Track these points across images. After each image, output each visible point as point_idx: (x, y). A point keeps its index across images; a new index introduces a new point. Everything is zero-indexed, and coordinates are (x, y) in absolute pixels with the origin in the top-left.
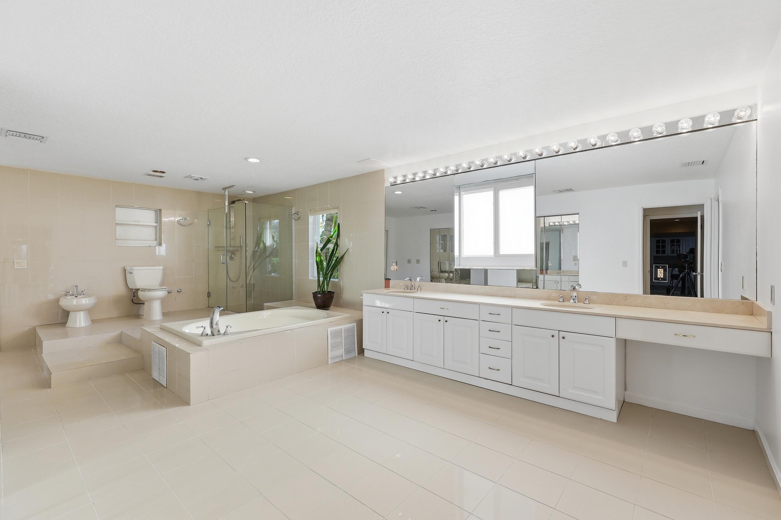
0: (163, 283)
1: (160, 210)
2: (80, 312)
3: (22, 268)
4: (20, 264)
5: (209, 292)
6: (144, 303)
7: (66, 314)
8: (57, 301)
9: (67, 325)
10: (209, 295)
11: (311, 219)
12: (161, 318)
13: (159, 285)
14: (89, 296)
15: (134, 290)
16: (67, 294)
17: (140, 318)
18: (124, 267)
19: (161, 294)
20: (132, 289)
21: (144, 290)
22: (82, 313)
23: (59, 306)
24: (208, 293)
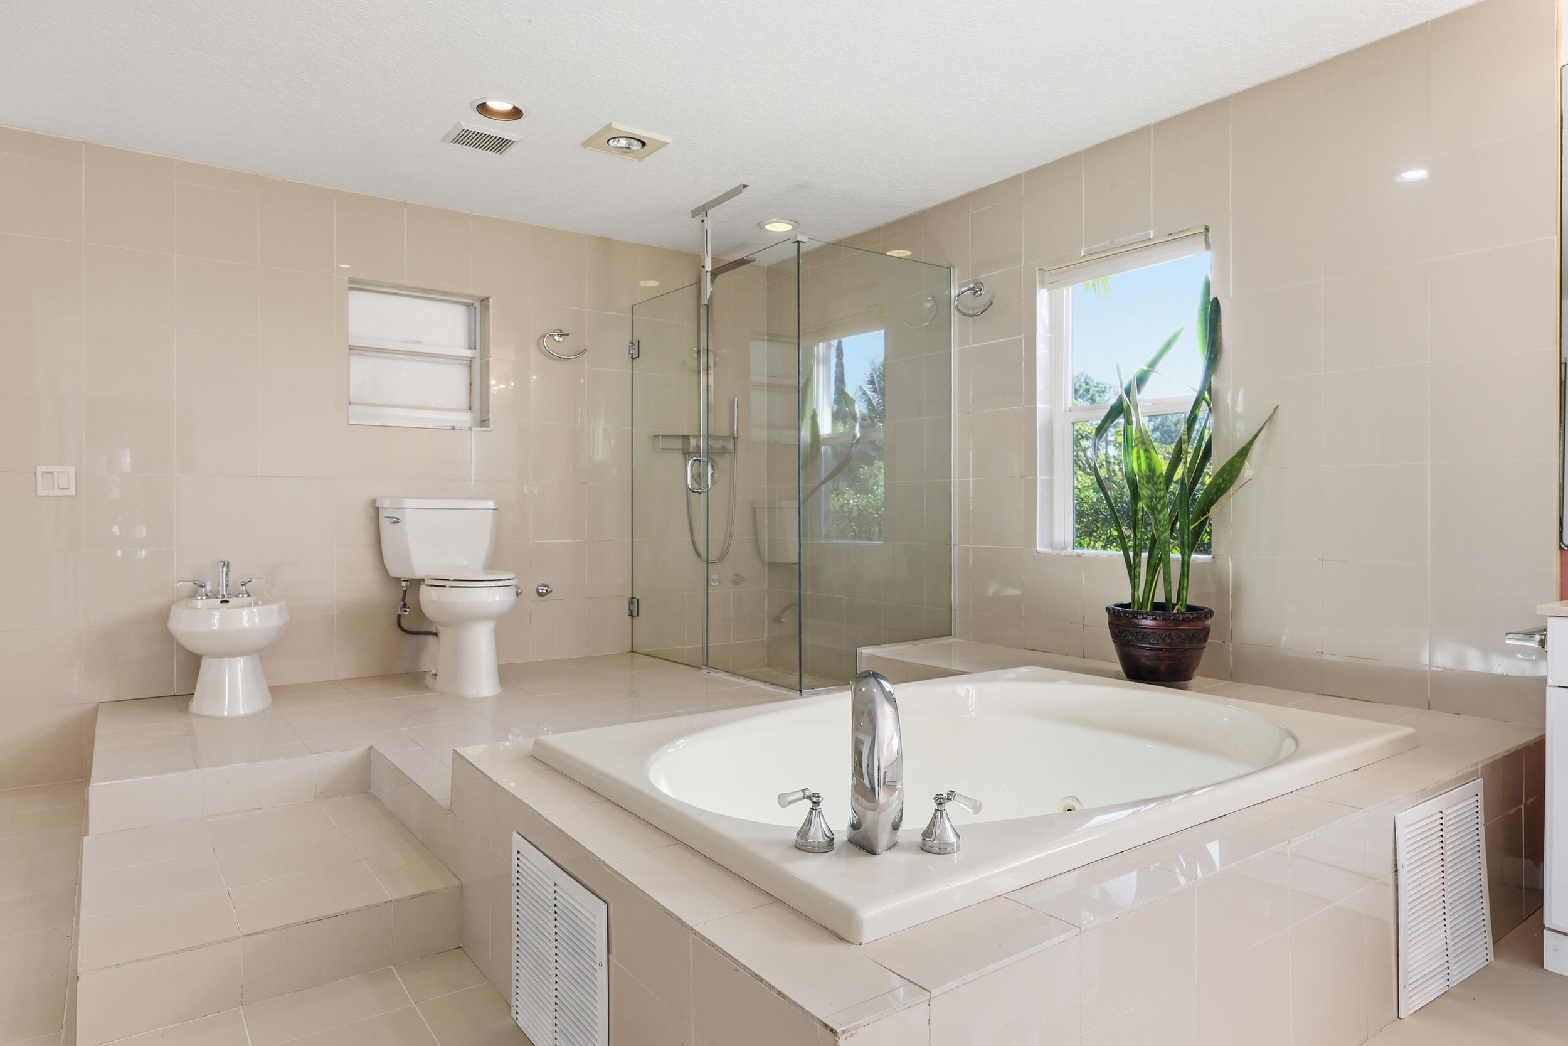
0: (492, 564)
1: (484, 301)
2: (234, 660)
3: (60, 493)
4: (56, 478)
5: (633, 598)
6: (434, 630)
7: (193, 663)
8: (163, 616)
9: (195, 705)
10: (634, 608)
11: (1043, 297)
12: (496, 693)
13: (484, 568)
14: (260, 598)
15: (404, 584)
16: (197, 590)
17: (427, 688)
18: (374, 501)
19: (497, 599)
20: (398, 580)
21: (441, 582)
22: (240, 663)
23: (169, 637)
24: (631, 603)
